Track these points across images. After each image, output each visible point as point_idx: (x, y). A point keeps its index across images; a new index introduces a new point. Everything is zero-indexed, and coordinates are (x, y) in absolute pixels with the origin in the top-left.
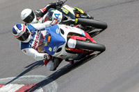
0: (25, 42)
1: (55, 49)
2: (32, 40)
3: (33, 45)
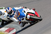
2: (14, 14)
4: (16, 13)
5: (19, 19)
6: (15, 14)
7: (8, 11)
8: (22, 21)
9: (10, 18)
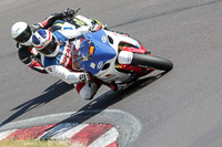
0: (51, 55)
1: (100, 64)
2: (61, 54)
3: (61, 61)
4: (66, 48)
5: (93, 65)
6: (65, 52)
7: (42, 40)
8: (101, 72)
9: (46, 69)
